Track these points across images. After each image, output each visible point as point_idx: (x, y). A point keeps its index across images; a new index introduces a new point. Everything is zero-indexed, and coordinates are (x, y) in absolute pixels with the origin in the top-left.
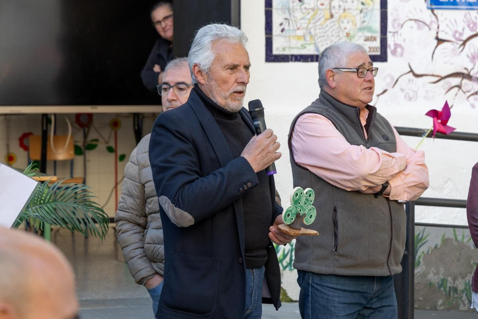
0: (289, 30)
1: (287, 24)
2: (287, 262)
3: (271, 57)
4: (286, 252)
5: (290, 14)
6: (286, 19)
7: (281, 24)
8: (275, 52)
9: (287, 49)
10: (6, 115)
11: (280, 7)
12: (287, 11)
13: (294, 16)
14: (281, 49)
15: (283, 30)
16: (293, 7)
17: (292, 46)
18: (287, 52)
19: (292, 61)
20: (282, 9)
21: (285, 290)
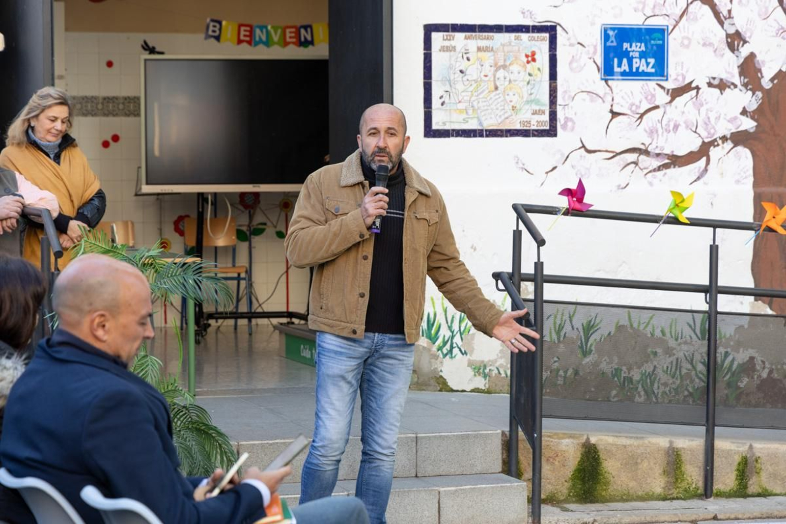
0: (450, 103)
1: (448, 96)
2: (447, 349)
3: (430, 132)
4: (446, 339)
5: (451, 86)
6: (447, 91)
7: (441, 97)
8: (435, 127)
9: (447, 124)
10: (158, 194)
11: (440, 79)
12: (447, 83)
13: (455, 89)
14: (441, 124)
15: (442, 104)
16: (454, 78)
17: (452, 120)
18: (448, 127)
19: (453, 136)
20: (442, 80)
21: (445, 380)
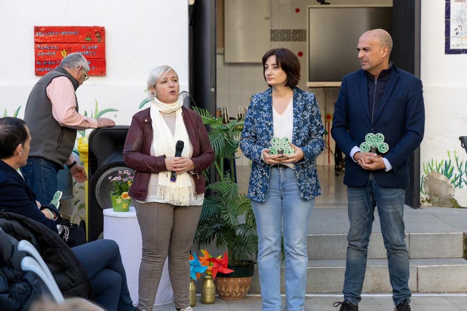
0: (462, 33)
1: (461, 28)
2: (457, 182)
3: (449, 51)
4: (457, 176)
5: (462, 23)
6: (460, 26)
7: (456, 30)
8: (452, 47)
9: (460, 46)
11: (455, 18)
12: (460, 21)
13: (465, 24)
14: (455, 46)
15: (457, 34)
16: (465, 18)
17: (463, 43)
18: (460, 48)
19: (463, 53)
20: (457, 19)
21: (456, 201)
